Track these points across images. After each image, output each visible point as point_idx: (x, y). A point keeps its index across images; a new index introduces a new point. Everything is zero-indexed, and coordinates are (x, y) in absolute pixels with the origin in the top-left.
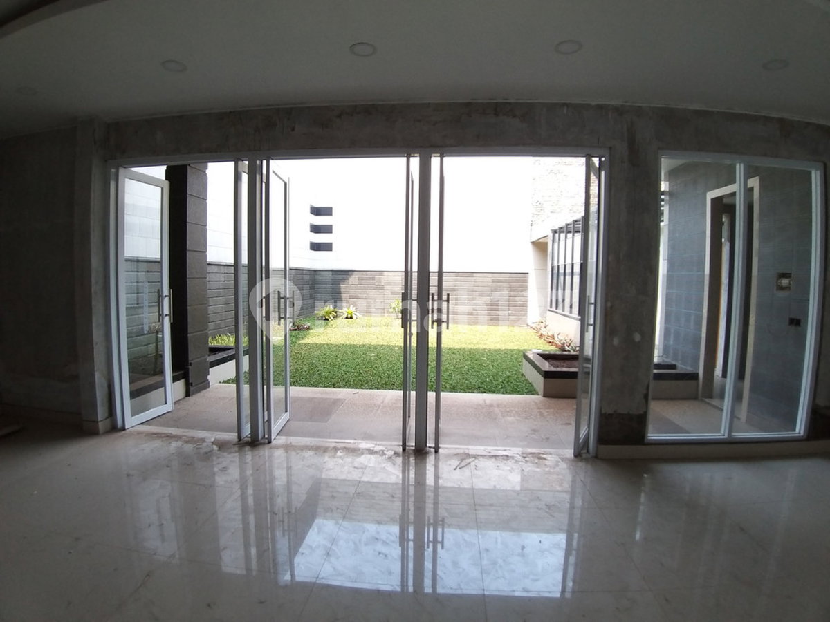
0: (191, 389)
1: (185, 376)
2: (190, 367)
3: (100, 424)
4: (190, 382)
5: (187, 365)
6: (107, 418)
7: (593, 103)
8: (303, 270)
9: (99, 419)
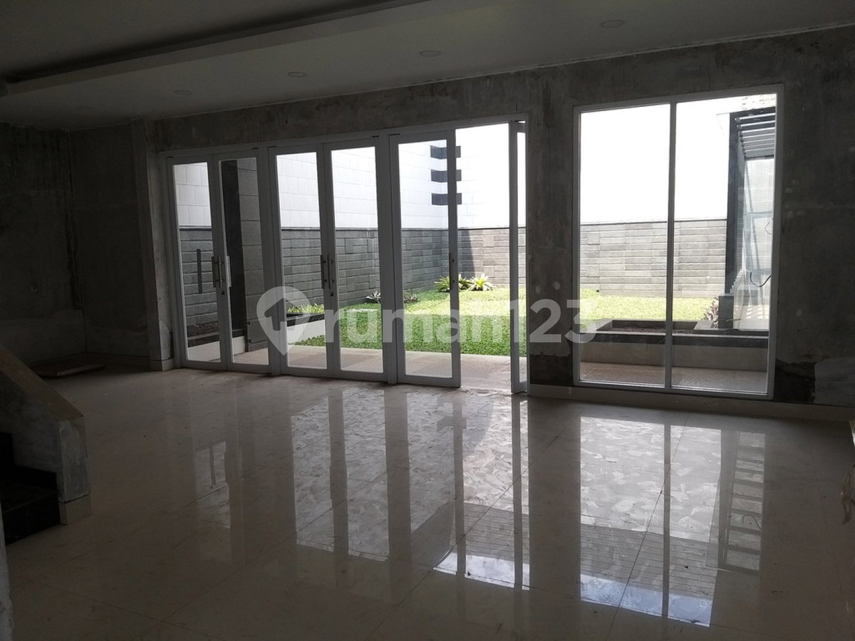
0: (250, 345)
1: (244, 333)
2: (248, 325)
3: (163, 362)
4: (249, 339)
5: (246, 323)
6: (169, 359)
7: (512, 72)
8: (422, 231)
9: (162, 359)
